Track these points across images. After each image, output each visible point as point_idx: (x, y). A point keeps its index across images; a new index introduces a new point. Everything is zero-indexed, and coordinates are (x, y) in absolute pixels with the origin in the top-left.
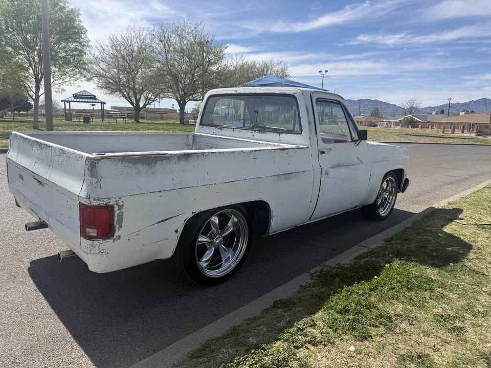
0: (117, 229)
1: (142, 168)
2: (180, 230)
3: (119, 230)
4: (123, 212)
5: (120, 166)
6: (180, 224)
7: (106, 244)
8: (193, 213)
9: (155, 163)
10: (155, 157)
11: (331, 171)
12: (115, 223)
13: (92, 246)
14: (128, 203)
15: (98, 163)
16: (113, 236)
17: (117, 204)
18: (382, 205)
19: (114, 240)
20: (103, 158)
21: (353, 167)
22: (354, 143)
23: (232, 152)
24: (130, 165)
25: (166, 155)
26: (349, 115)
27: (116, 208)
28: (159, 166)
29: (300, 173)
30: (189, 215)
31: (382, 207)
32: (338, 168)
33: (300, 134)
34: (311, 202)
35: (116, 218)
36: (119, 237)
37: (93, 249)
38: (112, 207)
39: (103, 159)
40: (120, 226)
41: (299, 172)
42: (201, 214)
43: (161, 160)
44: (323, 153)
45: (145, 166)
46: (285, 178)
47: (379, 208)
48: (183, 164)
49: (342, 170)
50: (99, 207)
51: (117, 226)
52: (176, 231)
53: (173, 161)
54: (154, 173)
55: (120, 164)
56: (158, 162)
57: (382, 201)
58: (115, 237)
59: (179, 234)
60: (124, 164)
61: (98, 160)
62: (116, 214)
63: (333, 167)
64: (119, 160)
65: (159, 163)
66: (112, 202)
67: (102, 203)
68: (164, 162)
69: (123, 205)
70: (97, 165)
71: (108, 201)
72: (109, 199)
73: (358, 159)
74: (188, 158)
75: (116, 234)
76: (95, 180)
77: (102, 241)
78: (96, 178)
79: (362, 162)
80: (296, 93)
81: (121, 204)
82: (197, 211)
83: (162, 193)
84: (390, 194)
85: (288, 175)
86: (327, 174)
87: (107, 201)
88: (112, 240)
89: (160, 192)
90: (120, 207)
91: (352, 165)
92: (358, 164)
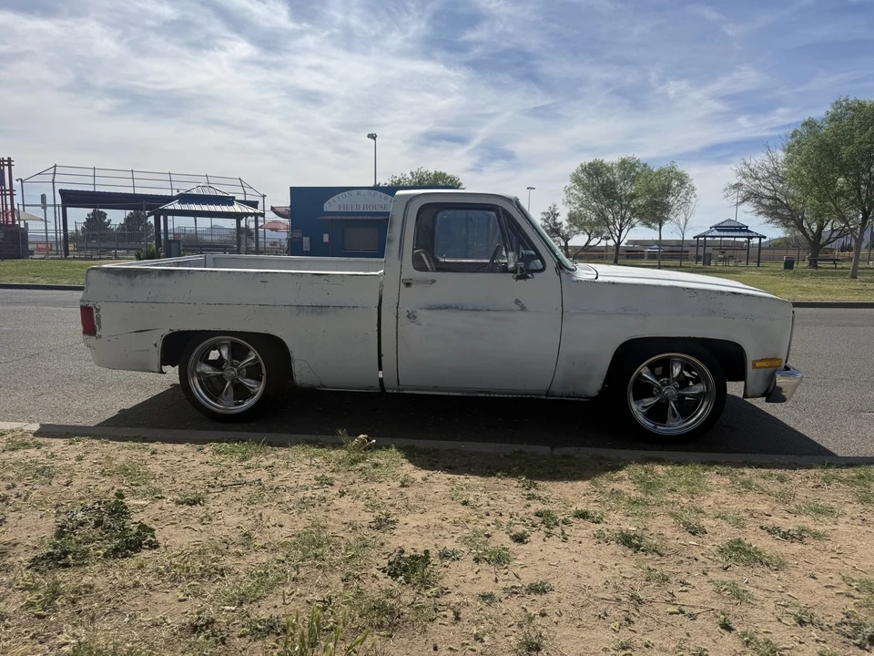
0: (97, 329)
1: (123, 280)
2: (159, 345)
3: (99, 331)
4: (100, 315)
6: (157, 339)
7: (91, 340)
8: (171, 330)
9: (136, 276)
11: (423, 315)
12: (95, 323)
14: (104, 308)
16: (95, 334)
17: (94, 307)
19: (96, 338)
22: (512, 274)
23: (229, 272)
27: (94, 311)
28: (138, 279)
29: (344, 309)
30: (167, 332)
32: (443, 311)
35: (95, 319)
36: (100, 336)
38: (91, 308)
40: (100, 327)
41: (341, 307)
44: (408, 285)
45: (126, 278)
46: (313, 312)
48: (163, 280)
49: (455, 319)
51: (97, 326)
52: (156, 345)
54: (133, 285)
55: (105, 275)
58: (97, 336)
59: (159, 348)
60: (108, 274)
62: (95, 316)
63: (430, 308)
65: (138, 277)
66: (91, 305)
69: (100, 309)
71: (88, 303)
72: (88, 301)
73: (517, 301)
75: (98, 333)
79: (523, 308)
81: (98, 307)
82: (176, 329)
83: (134, 304)
85: (320, 309)
86: (414, 318)
87: (85, 302)
89: (132, 302)
90: (98, 310)
91: (489, 310)
92: (513, 311)
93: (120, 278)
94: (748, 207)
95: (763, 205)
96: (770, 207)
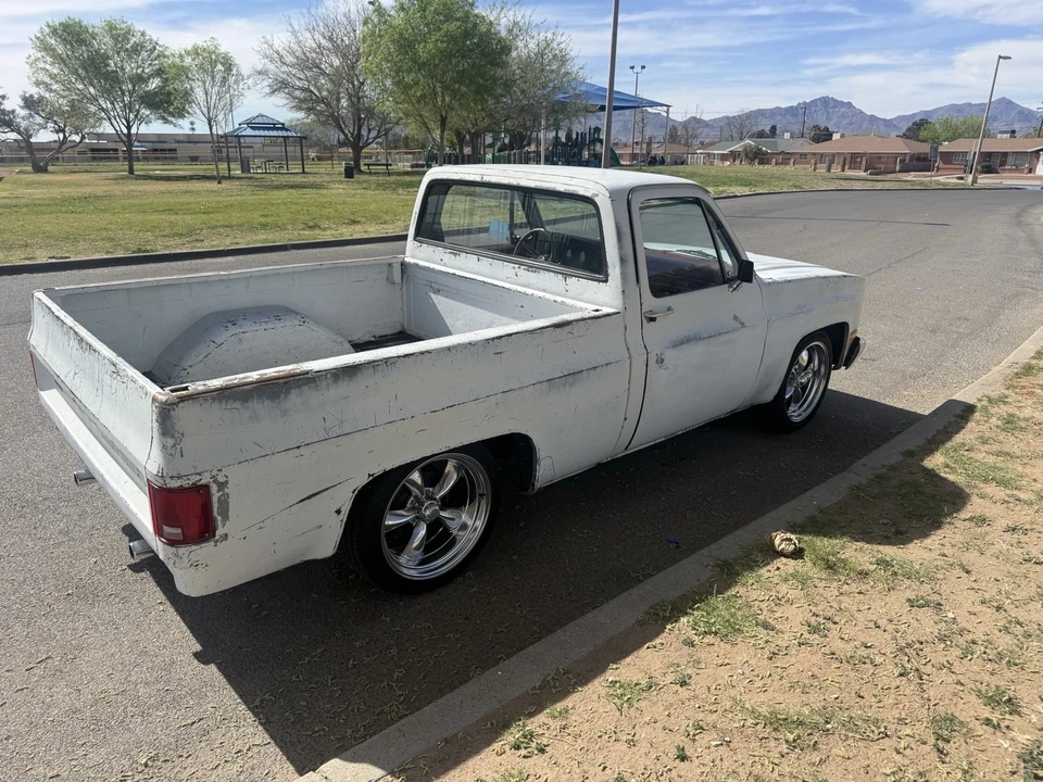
0: (219, 523)
1: (260, 407)
2: (346, 509)
3: (224, 525)
4: (228, 494)
5: (216, 410)
6: (344, 499)
7: (204, 551)
8: (370, 475)
9: (287, 394)
10: (285, 383)
11: (669, 355)
12: (215, 514)
13: (177, 555)
14: (236, 477)
15: (174, 409)
16: (214, 536)
17: (214, 482)
18: (796, 398)
19: (216, 542)
20: (182, 399)
21: (724, 338)
22: (726, 285)
24: (237, 404)
25: (309, 376)
26: (720, 226)
27: (214, 488)
28: (294, 399)
29: (598, 370)
30: (363, 480)
31: (796, 402)
32: (685, 346)
33: (603, 281)
34: (625, 419)
35: (215, 506)
36: (225, 537)
37: (178, 561)
38: (207, 487)
39: (183, 401)
40: (226, 517)
41: (596, 367)
42: (386, 475)
43: (299, 387)
44: (653, 320)
45: (266, 402)
46: (565, 385)
47: (789, 406)
48: (344, 388)
49: (696, 351)
50: (181, 490)
51: (219, 518)
52: (338, 512)
53: (324, 384)
54: (285, 413)
55: (216, 406)
56: (293, 391)
57: (796, 391)
58: (217, 537)
59: (344, 516)
60: (224, 404)
61: (174, 404)
62: (215, 499)
63: (675, 346)
64: (214, 399)
65: (294, 393)
66: (206, 480)
67: (185, 483)
68: (305, 388)
69: (227, 482)
70: (172, 413)
71: (198, 477)
72: (199, 474)
73: (735, 318)
74: (355, 374)
75: (219, 532)
76: (170, 442)
77: (194, 547)
78: (173, 436)
79: (743, 324)
80: (597, 195)
81: (221, 479)
82: (378, 470)
83: (302, 450)
84: (814, 375)
85: (572, 376)
86: (660, 361)
87: (194, 479)
88: (212, 543)
89: (298, 447)
90: (222, 486)
91: (720, 334)
92: (735, 330)
93: (255, 405)
94: (280, 99)
95: (294, 98)
96: (302, 101)
